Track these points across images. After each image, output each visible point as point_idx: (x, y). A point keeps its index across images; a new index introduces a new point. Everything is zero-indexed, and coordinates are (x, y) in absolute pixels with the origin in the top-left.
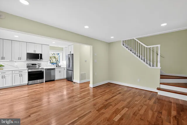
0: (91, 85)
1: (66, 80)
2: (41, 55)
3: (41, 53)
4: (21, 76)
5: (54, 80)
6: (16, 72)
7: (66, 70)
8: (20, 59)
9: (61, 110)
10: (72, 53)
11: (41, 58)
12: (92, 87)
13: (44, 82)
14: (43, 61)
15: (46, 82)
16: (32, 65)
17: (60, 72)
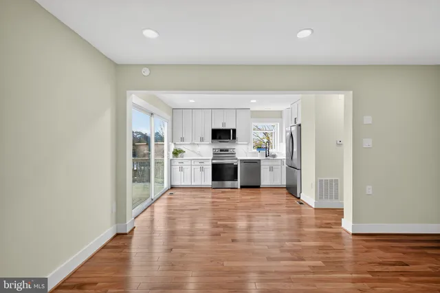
0: (347, 224)
1: (285, 191)
2: (234, 131)
3: (234, 127)
4: (202, 169)
5: (258, 187)
6: (196, 164)
7: (285, 166)
8: (202, 140)
9: (223, 265)
10: (298, 123)
11: (234, 138)
12: (351, 232)
13: (239, 187)
14: (237, 144)
15: (242, 187)
16: (221, 150)
17: (271, 169)
